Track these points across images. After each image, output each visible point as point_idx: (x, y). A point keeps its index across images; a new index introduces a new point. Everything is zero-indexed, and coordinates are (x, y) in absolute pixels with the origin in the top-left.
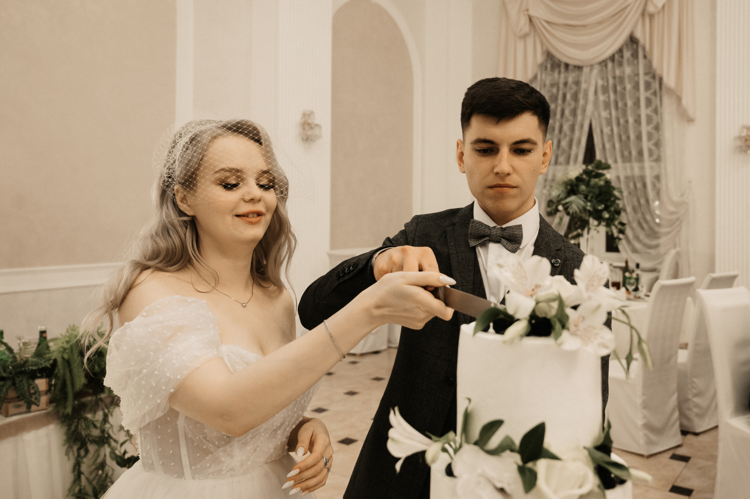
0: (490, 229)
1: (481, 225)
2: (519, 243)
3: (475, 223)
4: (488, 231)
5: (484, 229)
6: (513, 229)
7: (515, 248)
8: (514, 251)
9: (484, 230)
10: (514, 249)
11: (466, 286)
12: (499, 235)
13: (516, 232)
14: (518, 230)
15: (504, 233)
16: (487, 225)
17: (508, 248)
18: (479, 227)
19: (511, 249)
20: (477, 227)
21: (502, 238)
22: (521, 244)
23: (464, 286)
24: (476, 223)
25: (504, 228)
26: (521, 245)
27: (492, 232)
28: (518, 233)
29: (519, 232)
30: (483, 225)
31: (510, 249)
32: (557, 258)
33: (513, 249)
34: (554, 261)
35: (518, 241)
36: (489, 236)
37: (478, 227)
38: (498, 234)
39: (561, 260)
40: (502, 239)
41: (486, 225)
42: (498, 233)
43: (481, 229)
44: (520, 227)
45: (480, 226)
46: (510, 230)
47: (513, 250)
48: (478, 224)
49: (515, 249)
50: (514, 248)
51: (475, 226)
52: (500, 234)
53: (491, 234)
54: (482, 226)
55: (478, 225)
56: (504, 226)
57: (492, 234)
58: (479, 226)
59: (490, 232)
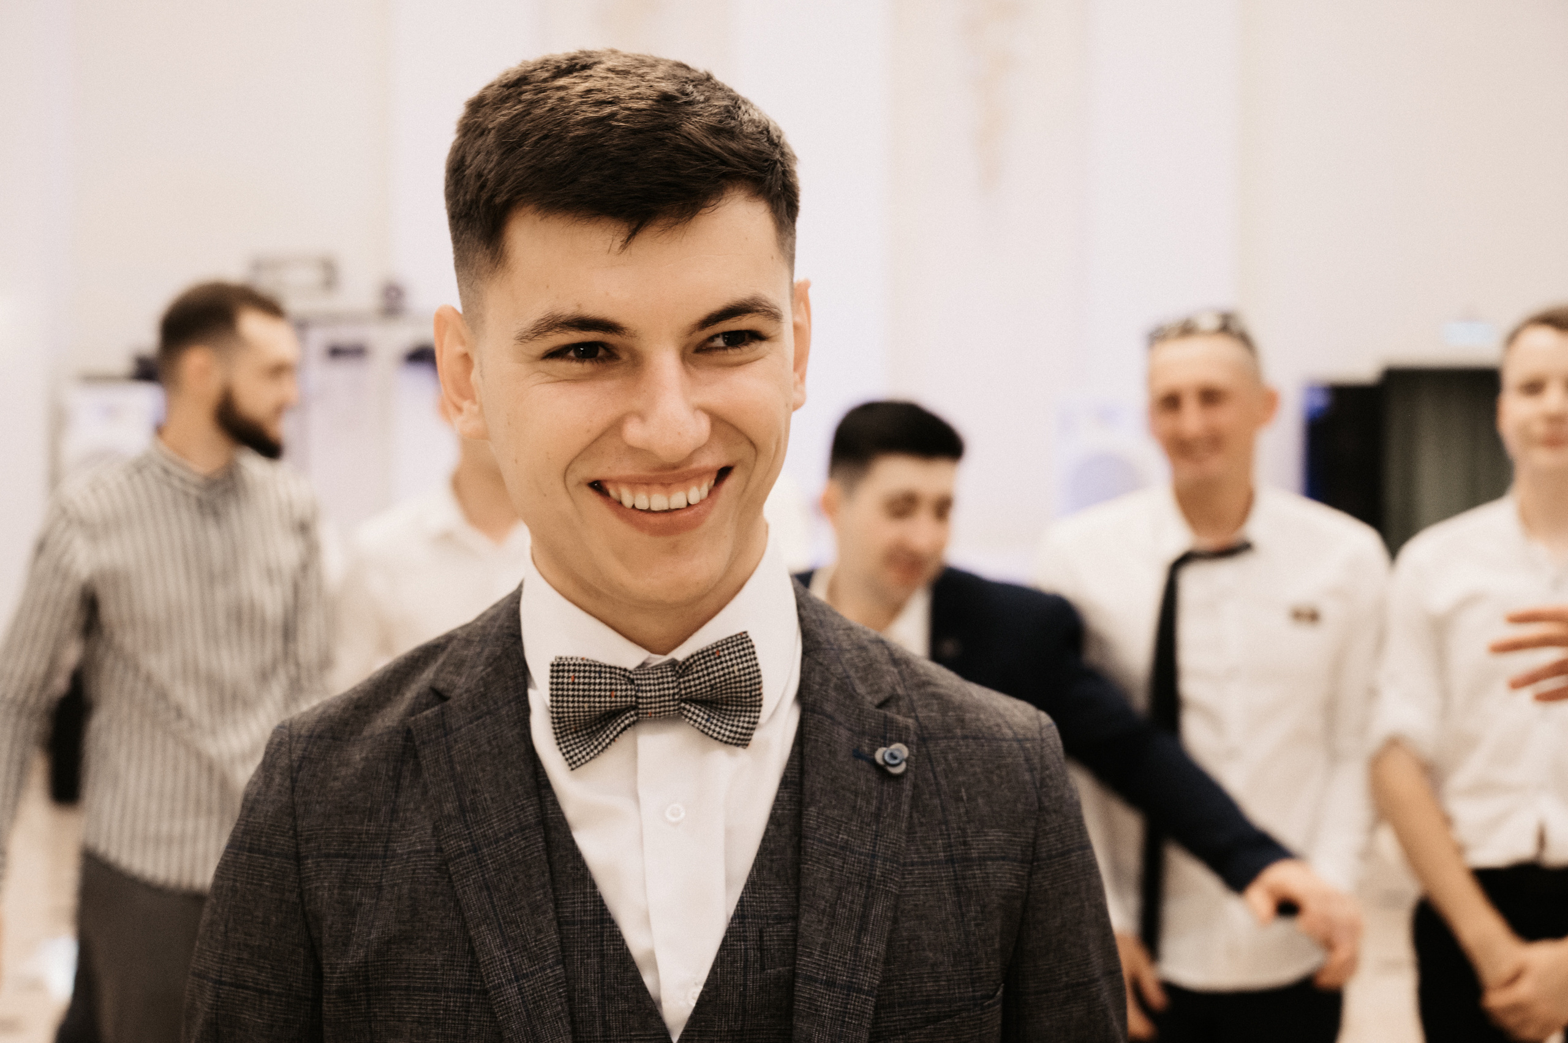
0: (632, 681)
1: (595, 672)
2: (756, 706)
3: (569, 671)
4: (626, 690)
5: (611, 684)
6: (720, 657)
7: (743, 728)
8: (743, 740)
9: (611, 690)
10: (741, 734)
11: (533, 974)
12: (674, 694)
13: (736, 668)
14: (741, 657)
15: (689, 681)
16: (615, 668)
17: (719, 733)
18: (590, 684)
19: (732, 735)
20: (579, 684)
21: (685, 701)
22: (760, 706)
23: (525, 976)
24: (574, 671)
25: (684, 663)
26: (763, 709)
27: (642, 691)
28: (744, 669)
29: (745, 665)
30: (600, 672)
31: (729, 737)
32: (892, 741)
33: (736, 732)
34: (887, 758)
35: (751, 696)
36: (635, 708)
37: (584, 684)
38: (667, 692)
39: (906, 743)
40: (688, 707)
41: (610, 667)
42: (668, 689)
43: (600, 690)
44: (741, 643)
45: (590, 678)
46: (712, 666)
47: (738, 739)
48: (579, 671)
49: (744, 731)
50: (739, 730)
51: (574, 683)
52: (676, 690)
53: (642, 698)
54: (600, 677)
55: (584, 677)
56: (681, 654)
57: (647, 698)
58: (587, 680)
59: (637, 691)
